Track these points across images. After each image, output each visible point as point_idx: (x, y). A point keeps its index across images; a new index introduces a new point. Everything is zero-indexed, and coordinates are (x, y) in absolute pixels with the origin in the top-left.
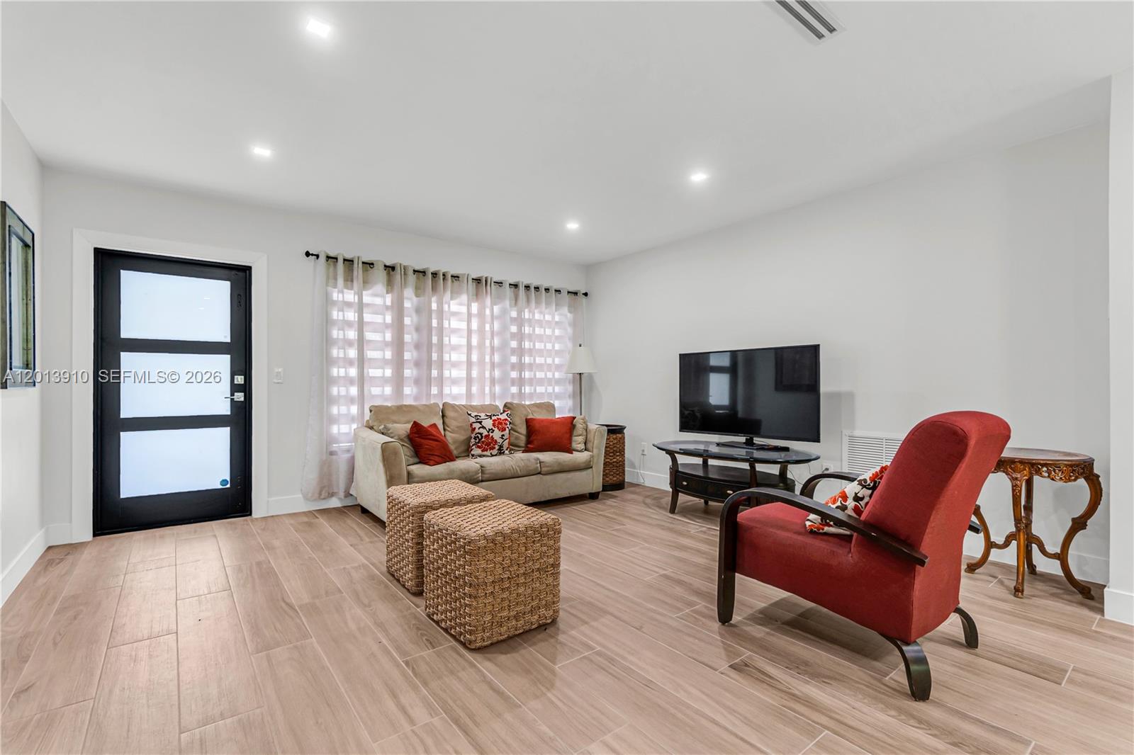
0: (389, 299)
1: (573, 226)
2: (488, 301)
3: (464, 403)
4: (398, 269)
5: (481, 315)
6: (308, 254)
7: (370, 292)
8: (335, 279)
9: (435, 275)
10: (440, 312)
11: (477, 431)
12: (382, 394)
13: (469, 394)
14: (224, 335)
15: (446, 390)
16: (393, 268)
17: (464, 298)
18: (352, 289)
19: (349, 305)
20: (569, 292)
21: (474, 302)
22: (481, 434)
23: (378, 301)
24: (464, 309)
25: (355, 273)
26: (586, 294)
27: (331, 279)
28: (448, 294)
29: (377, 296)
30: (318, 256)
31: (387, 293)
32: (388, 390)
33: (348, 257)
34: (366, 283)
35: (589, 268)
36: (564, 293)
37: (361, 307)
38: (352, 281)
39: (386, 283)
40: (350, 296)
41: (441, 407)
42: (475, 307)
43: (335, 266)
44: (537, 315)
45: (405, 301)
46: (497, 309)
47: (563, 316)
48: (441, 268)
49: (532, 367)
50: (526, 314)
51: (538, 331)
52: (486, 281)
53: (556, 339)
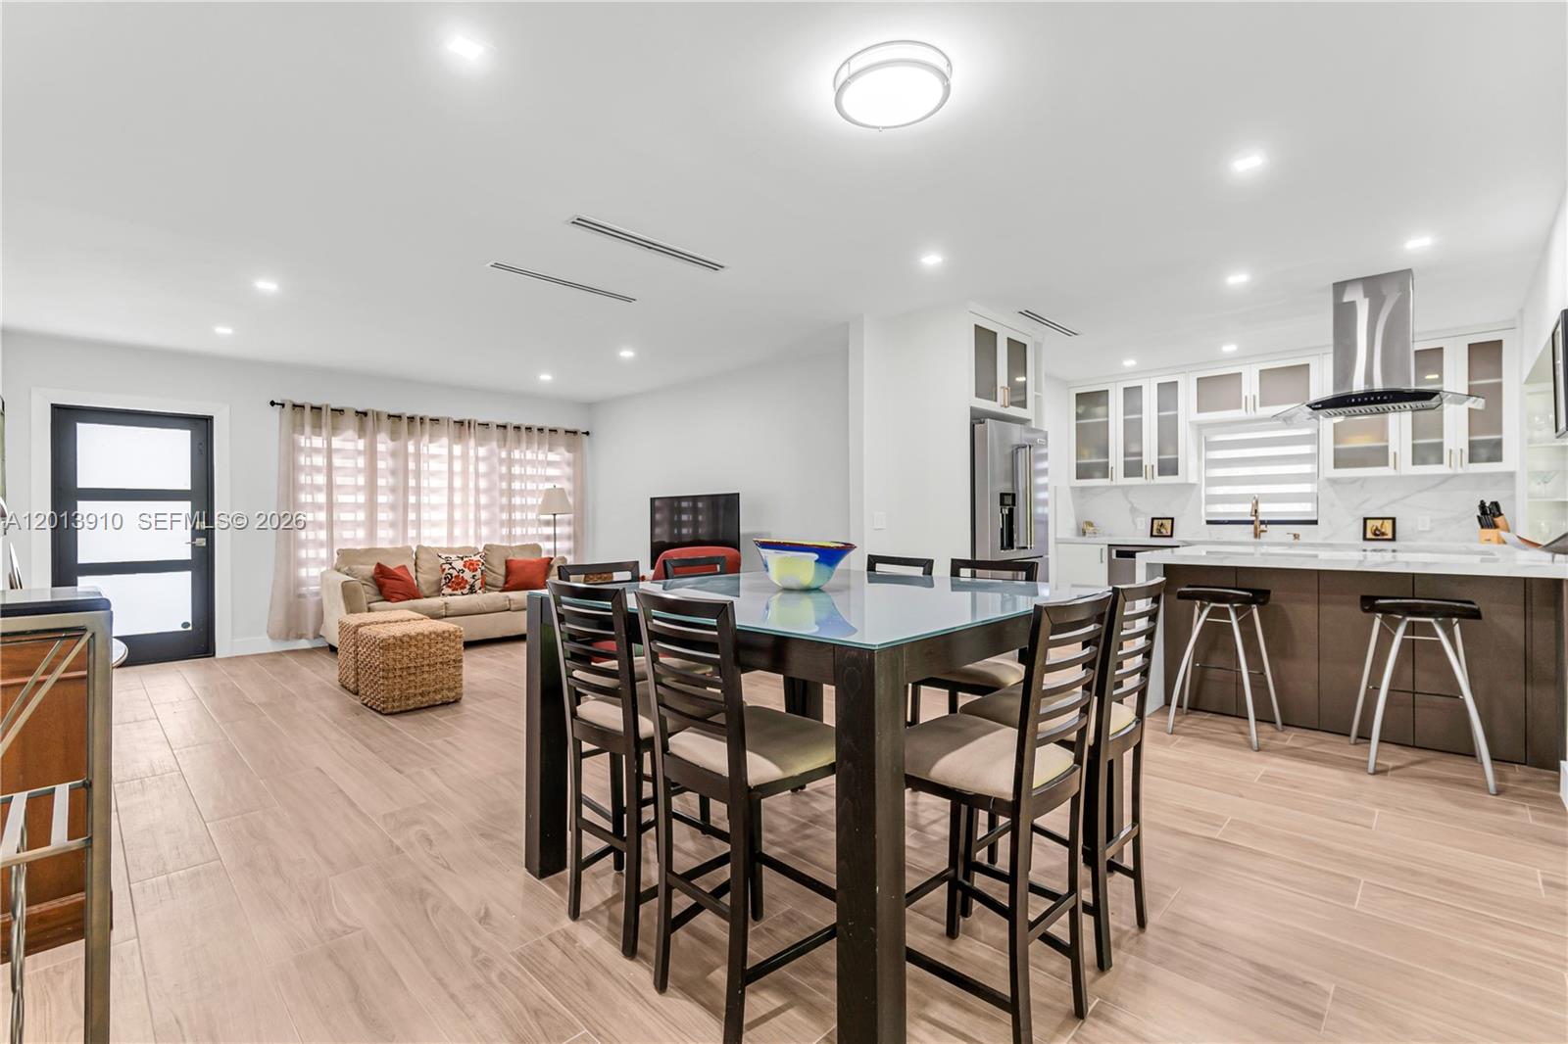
0: (361, 444)
1: (546, 377)
2: (472, 443)
3: (444, 545)
4: (370, 414)
5: (465, 457)
6: (273, 403)
7: (341, 437)
8: (303, 426)
9: (411, 419)
10: (418, 455)
11: (447, 571)
12: (353, 537)
13: (451, 536)
14: (184, 483)
15: (426, 532)
16: (365, 414)
17: (445, 441)
18: (320, 435)
19: (317, 451)
20: (566, 432)
21: (456, 443)
22: (451, 575)
23: (349, 446)
24: (445, 451)
25: (323, 420)
26: (587, 433)
27: (298, 428)
28: (426, 438)
29: (348, 442)
30: (283, 405)
31: (360, 438)
32: (361, 533)
33: (316, 404)
34: (335, 430)
35: (589, 406)
36: (561, 433)
37: (330, 452)
38: (320, 428)
39: (357, 429)
40: (318, 442)
41: (415, 549)
42: (457, 449)
43: (303, 414)
44: (529, 455)
45: (379, 445)
46: (482, 451)
47: (559, 455)
48: (419, 412)
49: (523, 508)
50: (517, 454)
51: (530, 471)
52: (469, 423)
53: (548, 479)
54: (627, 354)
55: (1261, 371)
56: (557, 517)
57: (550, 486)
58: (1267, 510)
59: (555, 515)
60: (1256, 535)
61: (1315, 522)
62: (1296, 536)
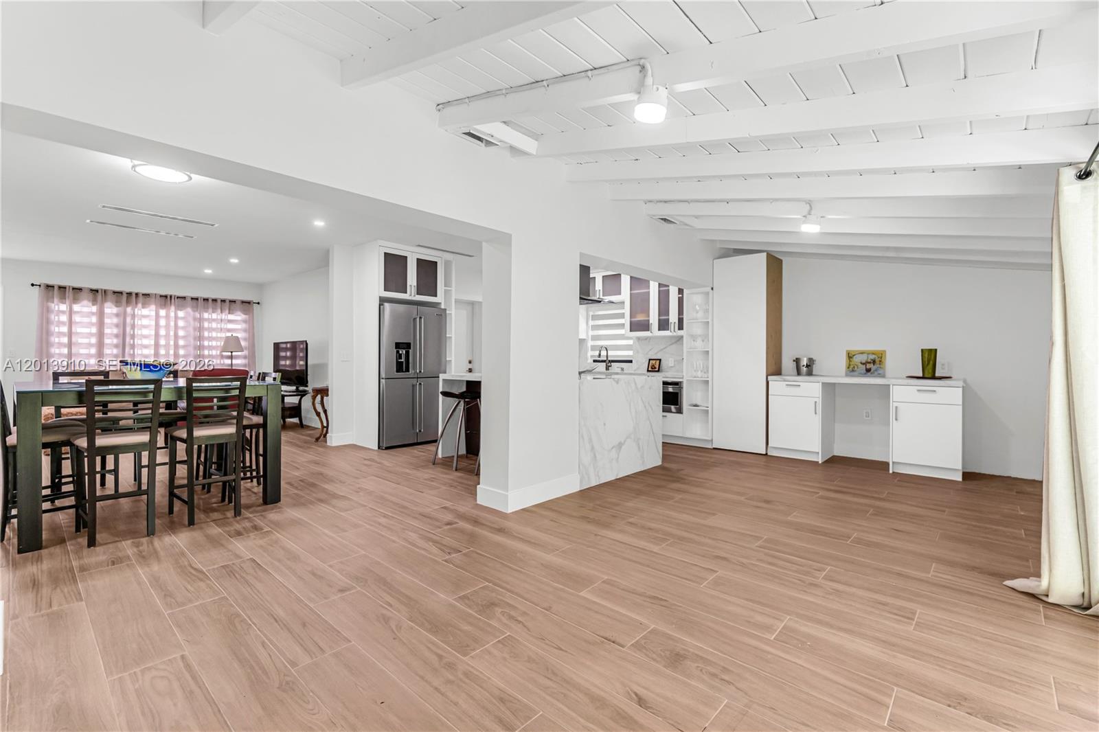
0: (94, 309)
1: (208, 271)
2: (173, 308)
4: (100, 291)
5: (167, 317)
6: (33, 285)
7: (79, 305)
8: (53, 298)
9: (129, 294)
10: (133, 316)
16: (97, 291)
17: (153, 307)
18: (65, 303)
19: (63, 312)
20: (242, 302)
21: (163, 309)
23: (86, 310)
24: (153, 313)
25: (67, 295)
26: (258, 303)
27: (49, 299)
28: (140, 305)
29: (84, 308)
30: (40, 286)
31: (93, 305)
33: (62, 284)
34: (76, 300)
36: (238, 303)
37: (71, 312)
38: (65, 299)
39: (91, 300)
40: (63, 307)
42: (163, 312)
43: (65, 291)
44: (214, 316)
45: (105, 309)
46: (181, 314)
47: (239, 316)
48: (135, 290)
49: (210, 348)
50: (206, 315)
51: (214, 325)
52: (171, 297)
53: (229, 330)
54: (234, 261)
55: (603, 277)
56: (234, 354)
57: (229, 334)
58: (613, 354)
59: (232, 352)
60: (607, 368)
61: (631, 362)
62: (622, 369)
